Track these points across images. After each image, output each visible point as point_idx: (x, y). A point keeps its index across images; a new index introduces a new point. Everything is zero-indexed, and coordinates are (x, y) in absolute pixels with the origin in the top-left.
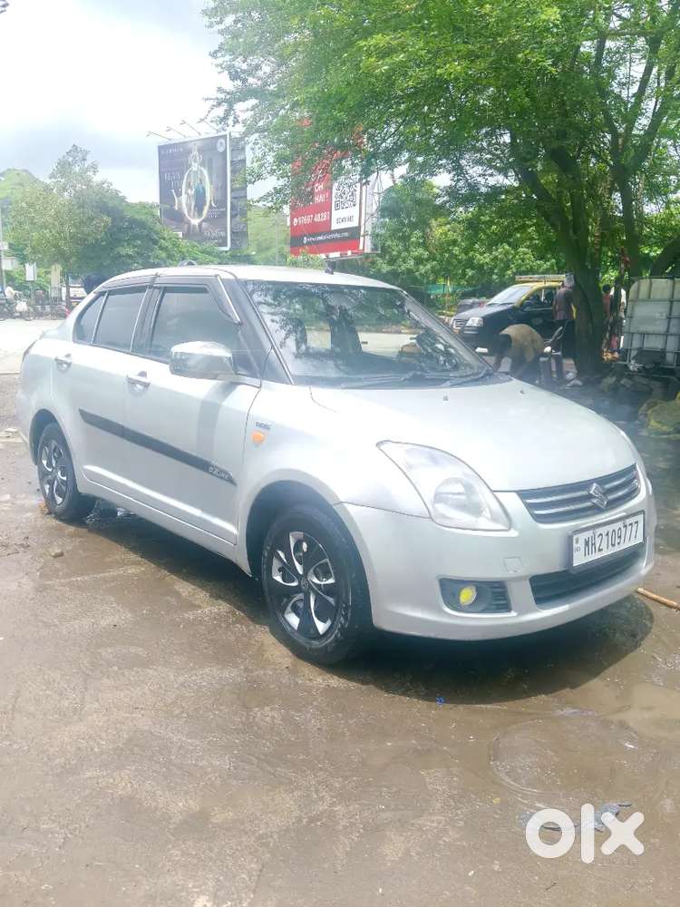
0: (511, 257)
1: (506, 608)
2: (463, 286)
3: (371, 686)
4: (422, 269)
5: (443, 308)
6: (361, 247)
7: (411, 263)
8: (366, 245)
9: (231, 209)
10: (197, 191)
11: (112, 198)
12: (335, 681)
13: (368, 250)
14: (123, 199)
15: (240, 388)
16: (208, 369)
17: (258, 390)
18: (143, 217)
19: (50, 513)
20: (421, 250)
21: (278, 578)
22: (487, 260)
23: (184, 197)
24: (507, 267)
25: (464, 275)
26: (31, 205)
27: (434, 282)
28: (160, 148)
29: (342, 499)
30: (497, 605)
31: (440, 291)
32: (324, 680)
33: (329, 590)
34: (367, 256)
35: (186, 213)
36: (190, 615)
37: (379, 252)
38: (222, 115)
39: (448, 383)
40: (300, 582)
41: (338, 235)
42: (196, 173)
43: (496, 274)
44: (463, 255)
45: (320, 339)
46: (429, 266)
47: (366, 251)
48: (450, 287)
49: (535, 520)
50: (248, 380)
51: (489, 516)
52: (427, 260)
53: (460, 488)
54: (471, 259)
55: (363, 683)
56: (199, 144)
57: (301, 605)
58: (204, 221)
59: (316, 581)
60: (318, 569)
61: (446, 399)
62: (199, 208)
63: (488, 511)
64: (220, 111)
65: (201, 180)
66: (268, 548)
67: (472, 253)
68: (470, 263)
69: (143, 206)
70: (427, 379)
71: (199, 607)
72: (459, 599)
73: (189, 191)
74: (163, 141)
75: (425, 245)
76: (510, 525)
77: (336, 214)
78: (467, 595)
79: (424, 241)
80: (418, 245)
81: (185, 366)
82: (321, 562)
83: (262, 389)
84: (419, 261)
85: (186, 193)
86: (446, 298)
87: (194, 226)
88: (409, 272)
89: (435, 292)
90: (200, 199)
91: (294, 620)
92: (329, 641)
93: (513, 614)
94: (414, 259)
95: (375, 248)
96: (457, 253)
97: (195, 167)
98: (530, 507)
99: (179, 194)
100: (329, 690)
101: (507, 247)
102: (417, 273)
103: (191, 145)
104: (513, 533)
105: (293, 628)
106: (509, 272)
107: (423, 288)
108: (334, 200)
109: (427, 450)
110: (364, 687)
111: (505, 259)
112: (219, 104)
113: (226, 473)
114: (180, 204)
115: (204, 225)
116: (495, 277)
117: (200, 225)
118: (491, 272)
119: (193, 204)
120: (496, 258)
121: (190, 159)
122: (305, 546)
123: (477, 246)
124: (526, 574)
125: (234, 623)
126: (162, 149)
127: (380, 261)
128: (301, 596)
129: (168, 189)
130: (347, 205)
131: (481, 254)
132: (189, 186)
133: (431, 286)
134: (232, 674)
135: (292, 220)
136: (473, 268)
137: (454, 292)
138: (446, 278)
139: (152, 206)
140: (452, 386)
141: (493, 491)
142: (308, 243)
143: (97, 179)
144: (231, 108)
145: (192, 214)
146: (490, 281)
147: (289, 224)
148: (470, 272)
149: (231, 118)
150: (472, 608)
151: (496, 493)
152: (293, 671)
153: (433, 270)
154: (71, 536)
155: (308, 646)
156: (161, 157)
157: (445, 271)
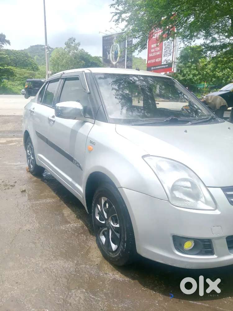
0: (230, 73)
1: (211, 253)
2: (211, 85)
3: (137, 281)
4: (195, 78)
5: (203, 93)
6: (172, 70)
7: (191, 76)
8: (174, 69)
9: (127, 58)
10: (115, 52)
11: (85, 55)
12: (118, 276)
13: (175, 71)
14: (89, 55)
15: (86, 124)
16: (73, 115)
17: (93, 125)
18: (96, 62)
19: (29, 171)
20: (195, 71)
21: (98, 218)
22: (221, 75)
23: (111, 54)
24: (229, 77)
25: (211, 80)
26: (58, 58)
27: (200, 83)
28: (103, 37)
29: (122, 186)
30: (206, 251)
31: (202, 87)
32: (113, 274)
33: (117, 230)
34: (175, 73)
35: (111, 60)
36: (62, 227)
37: (179, 72)
38: (117, 19)
39: (190, 123)
40: (106, 222)
41: (164, 66)
42: (115, 46)
43: (224, 80)
44: (212, 73)
45: (138, 102)
46: (198, 77)
47: (174, 72)
48: (206, 85)
49: (231, 204)
50: (90, 120)
51: (204, 201)
52: (198, 75)
53: (188, 184)
54: (215, 74)
55: (133, 278)
56: (116, 35)
57: (106, 233)
58: (117, 63)
59: (112, 224)
60: (113, 218)
61: (186, 131)
62: (116, 58)
63: (203, 198)
64: (116, 17)
65: (117, 48)
66: (94, 202)
67: (215, 72)
68: (214, 76)
69: (96, 58)
70: (179, 121)
71: (70, 223)
72: (183, 247)
73: (113, 52)
74: (104, 35)
75: (197, 69)
76: (216, 208)
77: (164, 59)
78: (188, 245)
79: (197, 68)
80: (194, 69)
81: (62, 113)
82: (114, 215)
83: (95, 125)
84: (194, 75)
85: (112, 53)
86: (204, 89)
87: (114, 65)
88: (191, 79)
89: (200, 87)
90: (116, 54)
91: (103, 239)
92: (116, 255)
93: (215, 256)
94: (192, 74)
95: (178, 70)
96: (209, 72)
97: (115, 44)
98: (228, 196)
99: (109, 54)
100: (115, 281)
101: (229, 70)
102: (193, 80)
103: (113, 36)
104: (217, 212)
105: (103, 244)
106: (229, 79)
107: (195, 85)
108: (163, 53)
109: (170, 161)
110: (132, 281)
111: (228, 74)
112: (116, 14)
113: (79, 164)
114: (109, 57)
115: (117, 64)
116: (223, 81)
117: (116, 64)
118: (222, 79)
119: (114, 57)
120: (224, 74)
121: (113, 41)
122: (107, 205)
123: (217, 69)
124: (224, 235)
125: (81, 233)
126: (104, 37)
127: (179, 75)
128: (106, 229)
129: (105, 52)
130: (168, 55)
131: (219, 73)
132: (112, 51)
133: (199, 84)
134: (69, 265)
135: (148, 61)
136: (215, 78)
137: (207, 87)
138: (204, 82)
139: (99, 57)
140: (192, 124)
141: (206, 187)
142: (153, 69)
143: (80, 48)
144: (121, 16)
145: (113, 61)
146: (222, 83)
147: (146, 63)
148: (214, 79)
149: (120, 20)
150: (190, 252)
151: (209, 188)
152: (99, 267)
153: (200, 78)
154: (35, 182)
155: (108, 254)
156: (103, 40)
157: (204, 78)
